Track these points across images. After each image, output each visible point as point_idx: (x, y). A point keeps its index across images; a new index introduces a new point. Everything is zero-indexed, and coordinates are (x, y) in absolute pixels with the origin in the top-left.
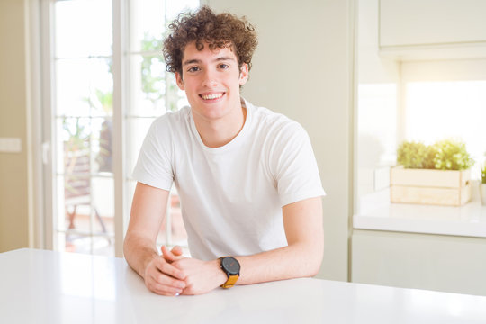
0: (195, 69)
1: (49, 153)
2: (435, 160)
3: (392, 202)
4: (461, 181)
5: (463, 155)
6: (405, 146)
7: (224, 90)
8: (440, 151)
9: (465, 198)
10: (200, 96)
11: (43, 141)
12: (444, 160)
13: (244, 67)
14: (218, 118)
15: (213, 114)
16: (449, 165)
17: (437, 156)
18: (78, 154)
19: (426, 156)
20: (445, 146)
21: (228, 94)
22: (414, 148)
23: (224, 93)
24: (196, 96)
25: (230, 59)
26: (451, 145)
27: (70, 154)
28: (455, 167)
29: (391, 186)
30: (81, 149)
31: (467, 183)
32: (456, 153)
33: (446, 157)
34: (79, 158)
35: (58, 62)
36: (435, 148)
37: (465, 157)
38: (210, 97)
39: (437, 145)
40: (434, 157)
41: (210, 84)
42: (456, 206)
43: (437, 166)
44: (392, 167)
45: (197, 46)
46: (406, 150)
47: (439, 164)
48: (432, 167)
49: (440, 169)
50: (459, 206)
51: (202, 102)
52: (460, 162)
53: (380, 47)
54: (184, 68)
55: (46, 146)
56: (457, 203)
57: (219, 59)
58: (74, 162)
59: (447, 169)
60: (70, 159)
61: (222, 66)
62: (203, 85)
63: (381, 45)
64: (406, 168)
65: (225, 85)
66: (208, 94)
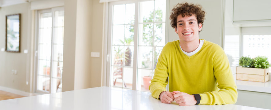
0: (181, 24)
1: (109, 58)
2: (254, 64)
3: (237, 80)
4: (265, 73)
5: (266, 63)
6: (242, 59)
7: (192, 31)
8: (257, 61)
9: (267, 79)
10: (183, 34)
11: (107, 54)
12: (258, 64)
13: (200, 24)
14: (190, 41)
15: (188, 40)
16: (260, 66)
17: (256, 63)
18: (119, 59)
19: (251, 62)
20: (259, 59)
21: (194, 33)
22: (246, 59)
23: (192, 33)
24: (181, 34)
25: (194, 20)
26: (261, 59)
27: (116, 60)
28: (263, 67)
29: (237, 73)
30: (119, 58)
31: (268, 74)
32: (263, 62)
33: (259, 63)
34: (118, 61)
35: (114, 26)
36: (255, 60)
37: (267, 63)
38: (187, 34)
39: (255, 59)
40: (254, 63)
41: (187, 29)
42: (263, 82)
43: (255, 66)
44: (237, 67)
45: (182, 16)
46: (243, 60)
47: (256, 66)
48: (254, 67)
49: (257, 68)
50: (264, 82)
51: (184, 36)
52: (264, 65)
53: (233, 21)
54: (178, 24)
55: (108, 55)
56: (264, 81)
57: (190, 20)
58: (117, 62)
59: (259, 68)
60: (116, 61)
61: (191, 23)
62: (184, 29)
63: (234, 20)
64: (243, 67)
65: (193, 30)
66: (186, 33)
